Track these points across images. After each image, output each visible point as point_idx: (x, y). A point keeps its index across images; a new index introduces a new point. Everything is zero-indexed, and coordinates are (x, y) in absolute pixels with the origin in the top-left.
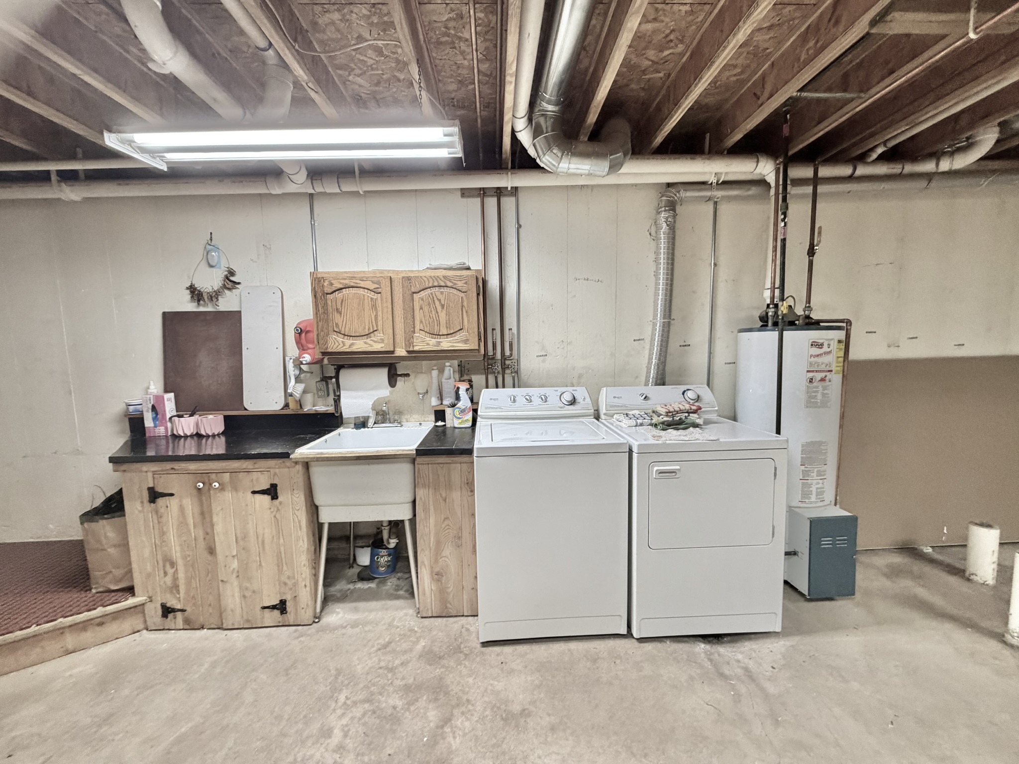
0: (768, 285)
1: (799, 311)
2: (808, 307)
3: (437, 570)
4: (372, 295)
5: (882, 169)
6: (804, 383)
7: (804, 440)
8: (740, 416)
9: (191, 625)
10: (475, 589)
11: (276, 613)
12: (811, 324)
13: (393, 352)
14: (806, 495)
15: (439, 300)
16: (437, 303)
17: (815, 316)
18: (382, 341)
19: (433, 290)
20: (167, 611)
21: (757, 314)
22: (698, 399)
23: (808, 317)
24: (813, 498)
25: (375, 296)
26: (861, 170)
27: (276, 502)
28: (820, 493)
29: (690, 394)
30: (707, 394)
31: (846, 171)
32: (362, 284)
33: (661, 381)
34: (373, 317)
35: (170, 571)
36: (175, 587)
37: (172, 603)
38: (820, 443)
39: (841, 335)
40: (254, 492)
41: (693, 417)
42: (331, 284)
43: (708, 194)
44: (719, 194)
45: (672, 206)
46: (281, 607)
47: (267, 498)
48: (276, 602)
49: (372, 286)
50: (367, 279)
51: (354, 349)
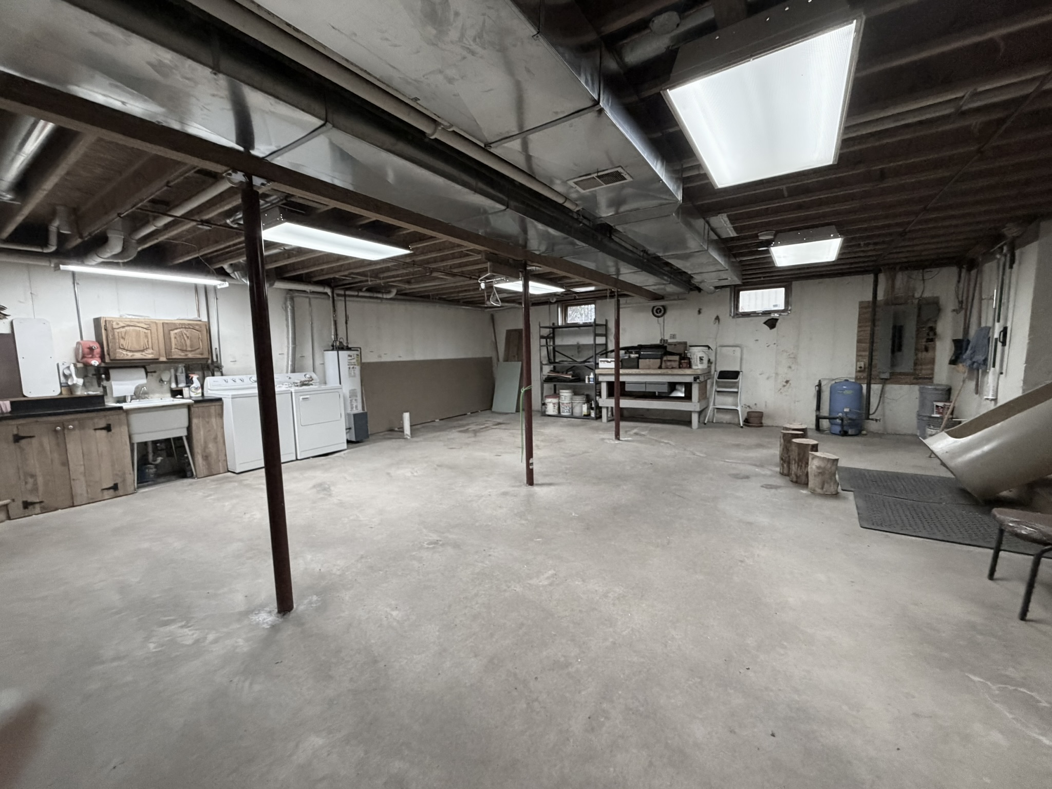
0: (333, 333)
1: (345, 344)
2: (347, 343)
3: (204, 455)
4: (145, 330)
5: (368, 294)
6: (348, 369)
7: (351, 389)
8: (327, 382)
9: (45, 510)
10: (226, 461)
11: (112, 491)
12: (348, 349)
13: (157, 359)
14: (352, 408)
15: (186, 334)
16: (185, 336)
17: (350, 346)
18: (152, 354)
19: (182, 329)
20: (26, 505)
21: (330, 344)
22: (311, 377)
23: (347, 346)
24: (354, 409)
25: (146, 331)
26: (361, 294)
27: (110, 433)
28: (356, 407)
29: (308, 376)
30: (314, 376)
31: (356, 293)
32: (138, 325)
33: (293, 371)
34: (146, 341)
35: (31, 480)
36: (35, 489)
37: (31, 499)
38: (355, 389)
39: (358, 353)
40: (95, 429)
41: (311, 382)
42: (118, 324)
43: (306, 295)
44: (311, 296)
45: (292, 299)
46: (115, 487)
47: (104, 432)
48: (111, 485)
49: (145, 326)
50: (142, 322)
51: (135, 357)
